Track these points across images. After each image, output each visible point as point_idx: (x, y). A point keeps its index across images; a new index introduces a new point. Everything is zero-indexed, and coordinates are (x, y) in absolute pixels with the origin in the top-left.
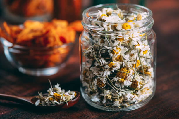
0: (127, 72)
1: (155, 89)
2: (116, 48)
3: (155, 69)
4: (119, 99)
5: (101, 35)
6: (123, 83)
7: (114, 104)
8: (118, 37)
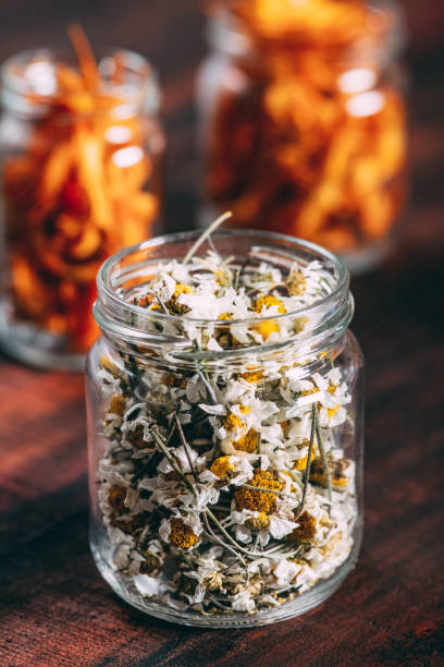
0: (277, 487)
1: (360, 533)
2: (238, 406)
3: (362, 462)
4: (248, 583)
5: (176, 365)
6: (265, 528)
7: (234, 604)
8: (243, 370)
